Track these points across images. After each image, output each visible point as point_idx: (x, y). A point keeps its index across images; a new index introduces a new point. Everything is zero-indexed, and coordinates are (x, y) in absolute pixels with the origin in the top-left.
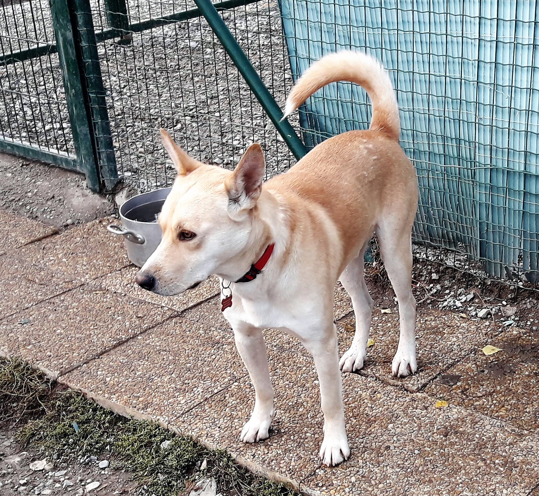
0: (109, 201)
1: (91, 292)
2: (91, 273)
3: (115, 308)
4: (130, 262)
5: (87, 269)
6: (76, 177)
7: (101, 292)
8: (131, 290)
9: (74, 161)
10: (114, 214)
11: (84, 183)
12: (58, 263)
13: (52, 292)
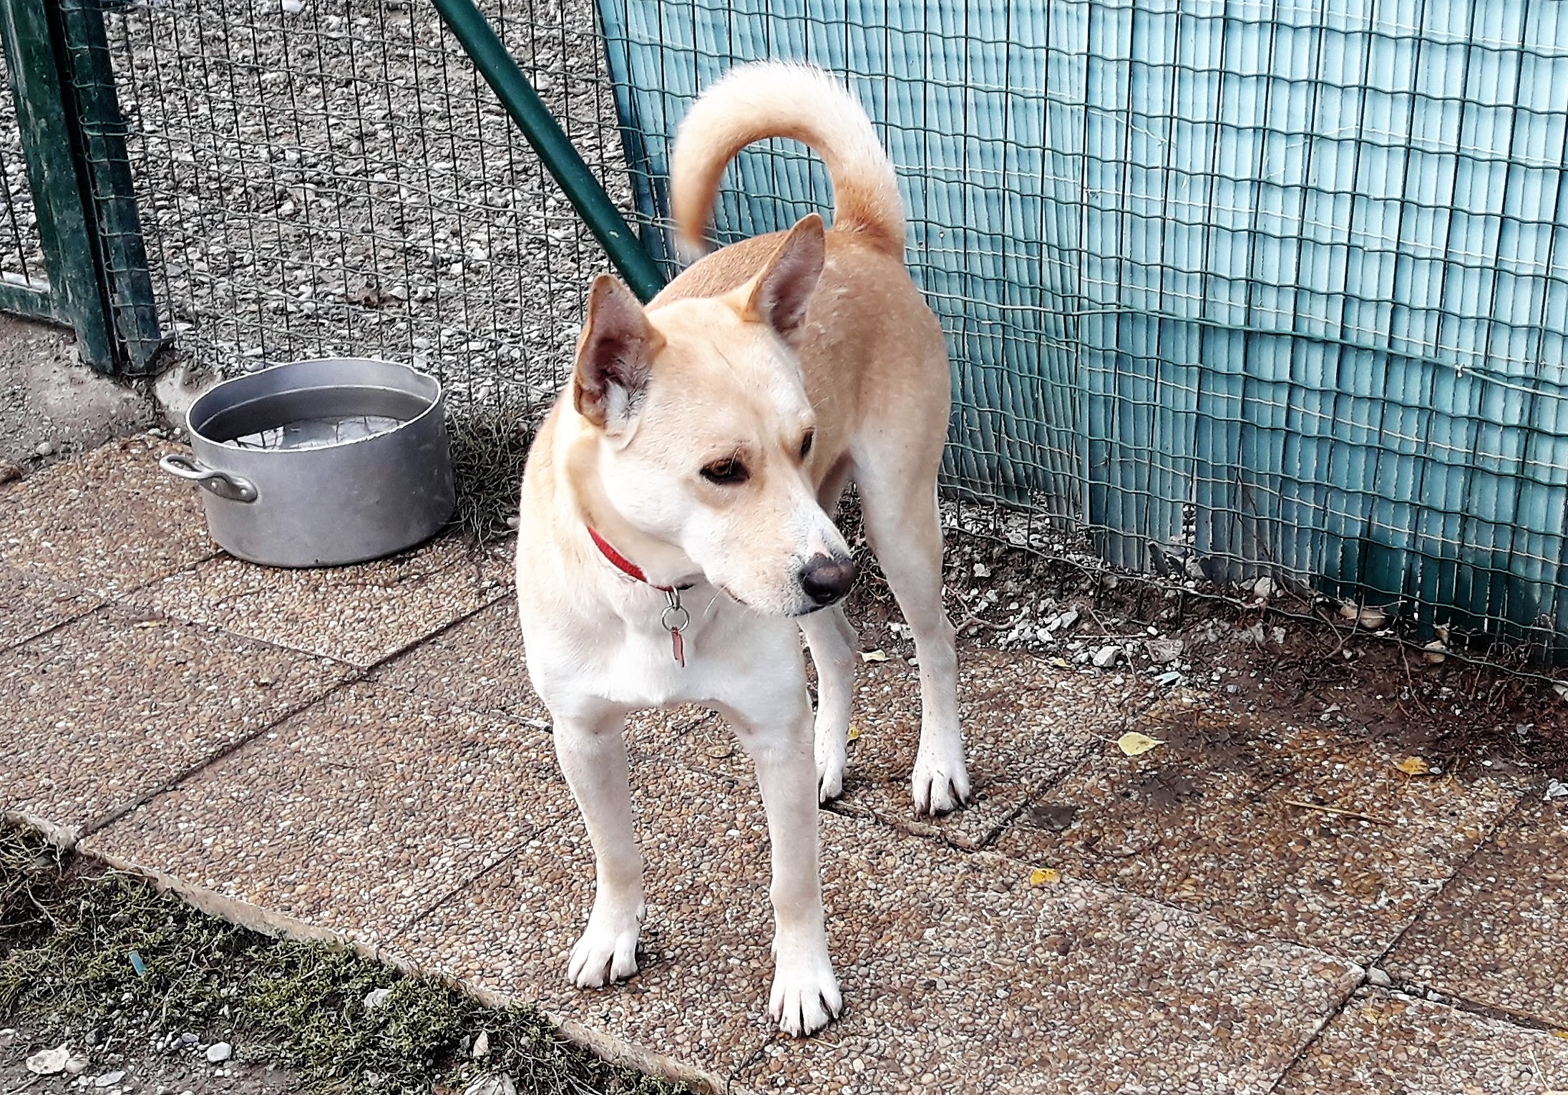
0: (140, 394)
1: (128, 623)
2: (121, 576)
3: (198, 663)
4: (217, 547)
5: (110, 566)
6: (51, 336)
7: (154, 624)
8: (231, 616)
9: (44, 296)
10: (154, 427)
11: (74, 352)
12: (33, 554)
13: (28, 627)
